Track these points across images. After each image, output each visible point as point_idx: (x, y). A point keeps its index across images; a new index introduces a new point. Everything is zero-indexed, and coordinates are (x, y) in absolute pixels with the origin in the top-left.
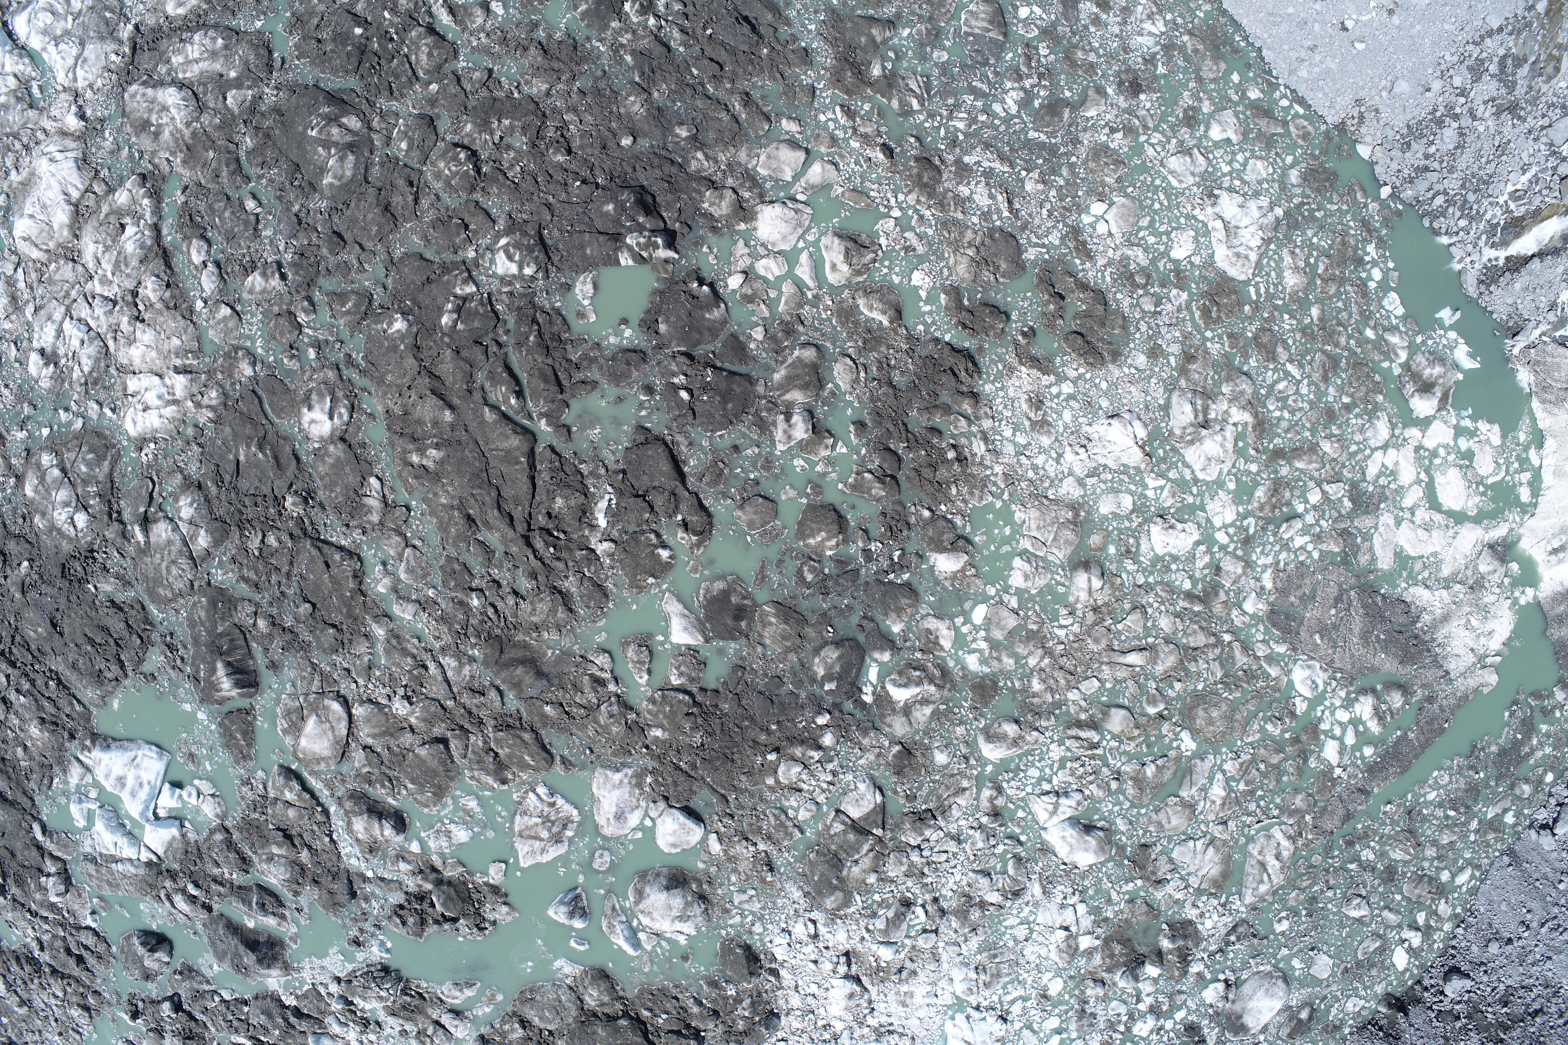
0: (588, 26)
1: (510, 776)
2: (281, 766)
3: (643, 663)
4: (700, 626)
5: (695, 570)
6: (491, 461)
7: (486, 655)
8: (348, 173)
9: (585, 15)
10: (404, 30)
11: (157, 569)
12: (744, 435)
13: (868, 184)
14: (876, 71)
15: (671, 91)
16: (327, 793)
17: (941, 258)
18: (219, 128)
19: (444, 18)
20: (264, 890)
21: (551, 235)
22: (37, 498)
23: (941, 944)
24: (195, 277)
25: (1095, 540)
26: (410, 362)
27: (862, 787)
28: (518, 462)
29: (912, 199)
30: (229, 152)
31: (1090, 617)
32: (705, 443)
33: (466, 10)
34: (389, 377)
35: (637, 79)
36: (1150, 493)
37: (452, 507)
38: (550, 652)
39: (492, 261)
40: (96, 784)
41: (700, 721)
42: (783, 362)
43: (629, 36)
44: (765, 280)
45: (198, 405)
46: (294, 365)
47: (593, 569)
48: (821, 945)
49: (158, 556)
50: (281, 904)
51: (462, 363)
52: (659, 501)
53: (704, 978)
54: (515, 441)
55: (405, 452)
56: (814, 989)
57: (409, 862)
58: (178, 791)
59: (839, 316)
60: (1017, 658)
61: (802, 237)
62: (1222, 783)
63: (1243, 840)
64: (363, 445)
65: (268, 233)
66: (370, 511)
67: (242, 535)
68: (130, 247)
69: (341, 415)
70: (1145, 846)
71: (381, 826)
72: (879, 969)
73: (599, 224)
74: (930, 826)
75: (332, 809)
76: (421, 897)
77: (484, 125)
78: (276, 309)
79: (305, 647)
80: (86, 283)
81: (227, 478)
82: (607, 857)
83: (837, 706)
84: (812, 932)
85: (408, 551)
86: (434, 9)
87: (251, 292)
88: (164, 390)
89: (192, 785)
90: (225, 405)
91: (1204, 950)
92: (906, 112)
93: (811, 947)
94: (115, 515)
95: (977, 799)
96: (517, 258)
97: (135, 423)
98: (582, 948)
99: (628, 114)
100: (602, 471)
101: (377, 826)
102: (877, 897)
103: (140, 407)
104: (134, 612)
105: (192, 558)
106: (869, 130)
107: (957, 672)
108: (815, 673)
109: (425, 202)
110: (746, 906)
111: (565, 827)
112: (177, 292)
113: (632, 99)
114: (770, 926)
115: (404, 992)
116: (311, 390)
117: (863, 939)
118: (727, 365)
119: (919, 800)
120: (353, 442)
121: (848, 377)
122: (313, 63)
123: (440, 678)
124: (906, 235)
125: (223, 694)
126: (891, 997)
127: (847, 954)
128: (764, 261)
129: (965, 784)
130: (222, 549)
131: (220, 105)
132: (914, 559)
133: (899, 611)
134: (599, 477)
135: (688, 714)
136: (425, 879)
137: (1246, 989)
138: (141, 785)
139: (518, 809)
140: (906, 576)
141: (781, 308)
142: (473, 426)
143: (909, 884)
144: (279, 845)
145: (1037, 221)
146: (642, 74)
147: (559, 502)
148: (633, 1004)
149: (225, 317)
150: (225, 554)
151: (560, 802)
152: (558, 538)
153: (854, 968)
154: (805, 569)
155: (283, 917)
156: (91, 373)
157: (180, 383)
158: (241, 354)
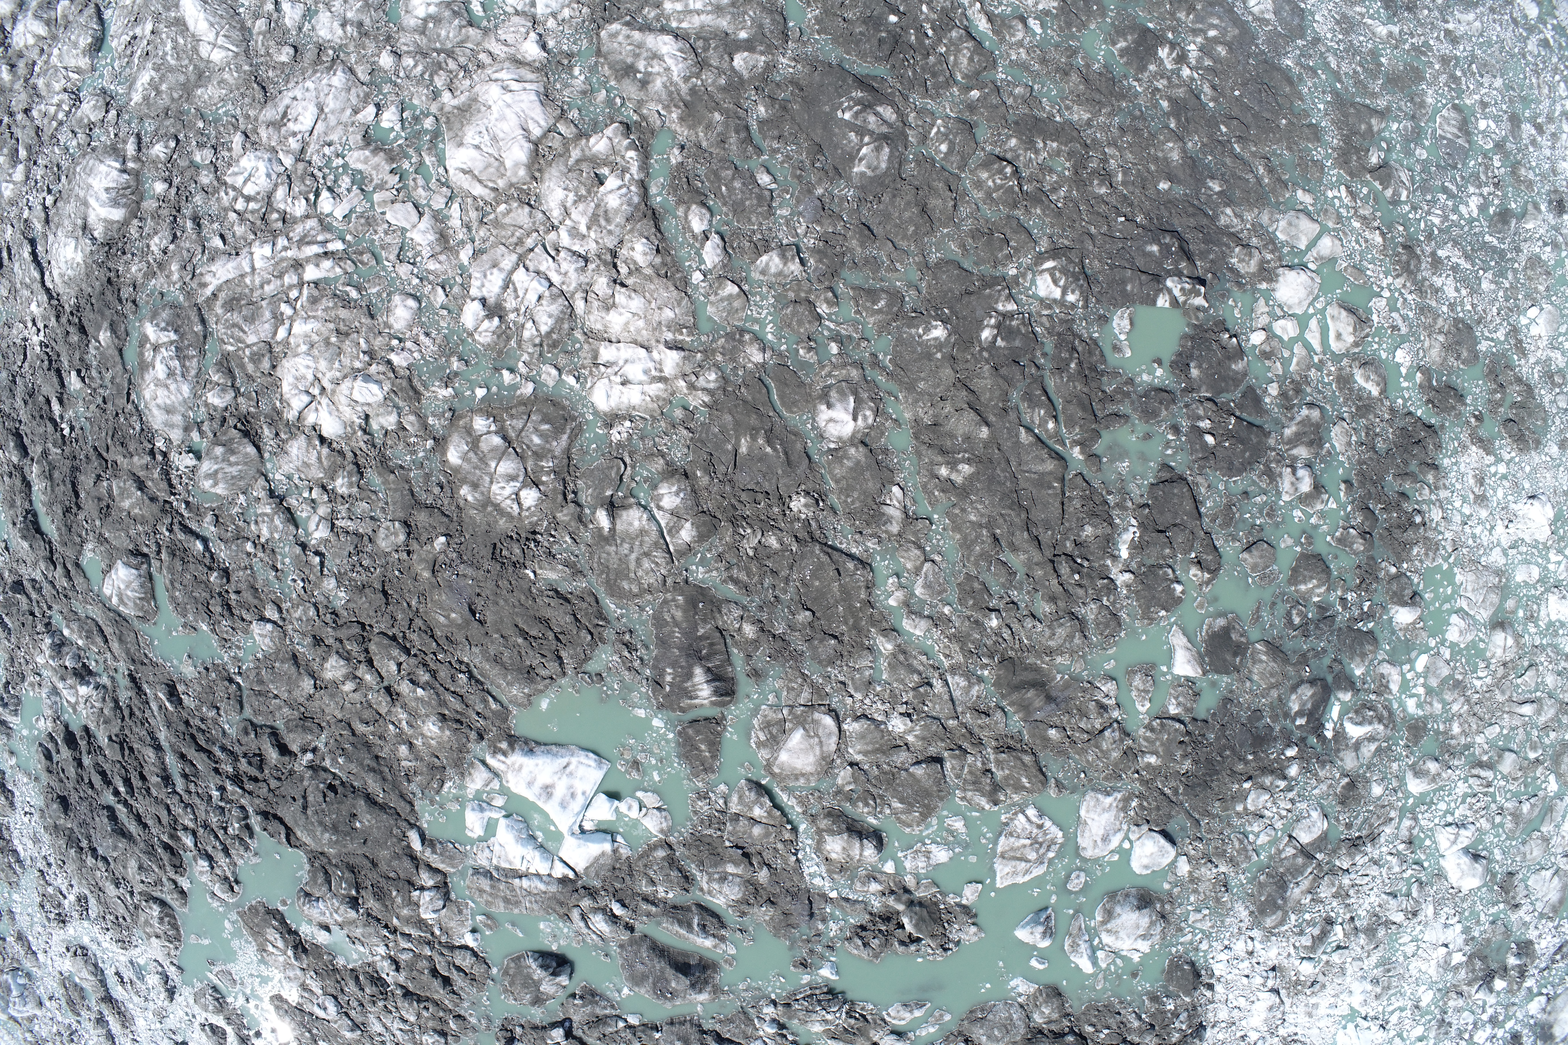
0: (1126, 64)
1: (1002, 798)
2: (749, 780)
3: (1146, 691)
4: (1200, 659)
5: (1201, 606)
6: (1021, 482)
7: (999, 677)
8: (884, 165)
9: (1123, 52)
10: (941, 29)
11: (624, 560)
12: (1254, 482)
13: (1365, 263)
14: (1374, 160)
15: (1203, 145)
16: (799, 809)
17: (1418, 340)
18: (724, 89)
19: (982, 25)
20: (704, 909)
21: (1093, 265)
22: (466, 466)
23: (1349, 960)
24: (692, 246)
25: (1510, 604)
26: (947, 373)
27: (1315, 815)
28: (1051, 487)
29: (1399, 282)
30: (739, 118)
31: (1501, 671)
32: (1221, 487)
33: (1003, 21)
34: (922, 385)
35: (1172, 126)
36: (1552, 567)
37: (981, 526)
38: (1059, 677)
39: (1033, 282)
40: (504, 791)
41: (1189, 749)
42: (1292, 419)
43: (1165, 82)
44: (1280, 339)
45: (692, 387)
46: (812, 358)
47: (1112, 598)
48: (1254, 960)
49: (626, 546)
50: (723, 926)
51: (1001, 381)
52: (1180, 538)
53: (1148, 993)
54: (1050, 465)
55: (933, 464)
56: (1242, 1003)
57: (880, 883)
58: (616, 802)
59: (1338, 382)
60: (1445, 703)
61: (1311, 304)
64: (886, 451)
65: (785, 212)
66: (889, 520)
67: (736, 532)
68: (613, 202)
69: (865, 418)
71: (862, 845)
72: (1297, 982)
73: (1140, 262)
74: (1360, 852)
75: (802, 827)
76: (888, 917)
77: (1030, 145)
78: (791, 295)
79: (797, 657)
80: (548, 231)
81: (722, 469)
82: (1083, 878)
83: (1303, 740)
84: (1250, 948)
85: (927, 565)
86: (969, 12)
87: (763, 272)
88: (651, 365)
89: (633, 797)
90: (724, 390)
92: (1395, 202)
93: (1246, 963)
94: (571, 496)
96: (1062, 283)
97: (608, 396)
98: (1041, 967)
99: (1166, 159)
100: (1129, 504)
101: (858, 845)
102: (1307, 916)
103: (618, 379)
104: (584, 605)
105: (669, 552)
106: (1366, 212)
107: (1399, 713)
108: (1290, 709)
109: (964, 211)
110: (1198, 925)
111: (1049, 848)
112: (669, 259)
113: (1171, 145)
114: (1214, 944)
115: (849, 1015)
116: (830, 387)
117: (1289, 955)
118: (1244, 415)
119: (1355, 828)
120: (874, 446)
121: (1344, 440)
122: (835, 40)
123: (946, 697)
124: (1393, 314)
125: (696, 701)
126: (1301, 1009)
127: (1273, 969)
128: (1281, 322)
129: (1393, 814)
130: (706, 545)
131: (725, 65)
132: (1379, 610)
133: (1363, 656)
134: (1125, 509)
135: (1181, 742)
136: (898, 900)
138: (573, 795)
139: (1003, 829)
140: (1370, 625)
141: (1293, 368)
142: (1007, 445)
143: (1335, 904)
144: (736, 864)
145: (1489, 318)
146: (1178, 121)
147: (1088, 530)
148: (1078, 1020)
149: (730, 295)
150: (709, 550)
151: (1048, 823)
152: (1081, 565)
153: (1278, 981)
154: (1294, 612)
155: (722, 939)
156: (549, 334)
157: (671, 360)
158: (747, 337)
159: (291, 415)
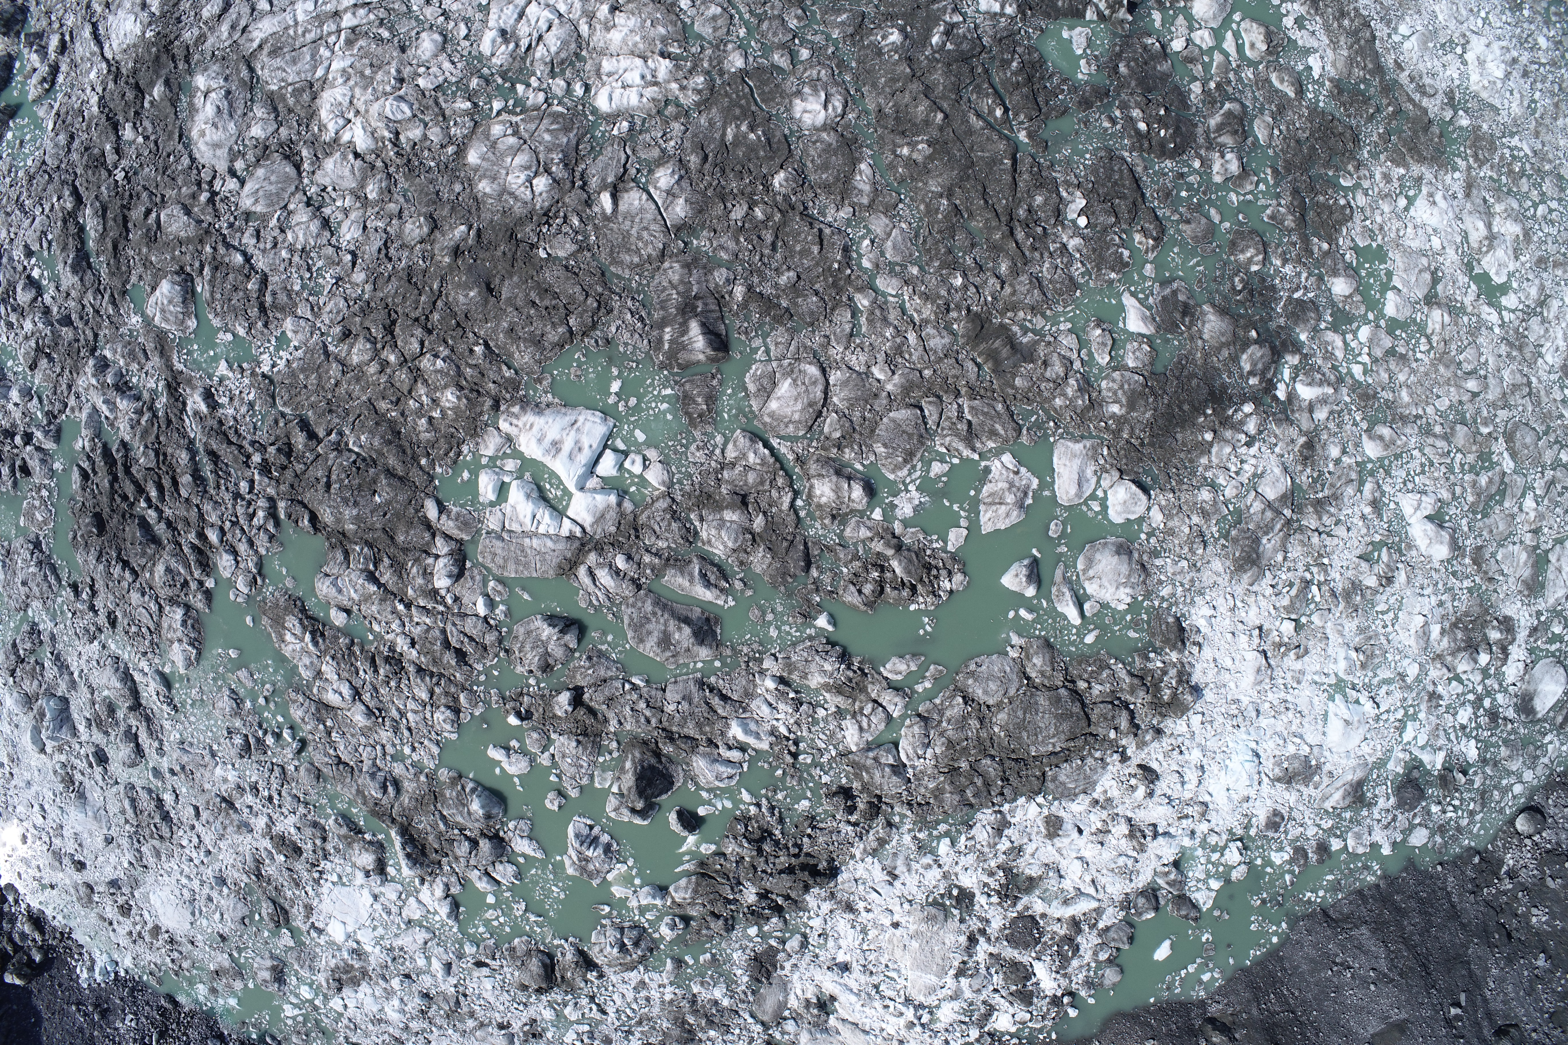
1: (979, 444)
2: (744, 430)
3: (1105, 345)
4: (1152, 318)
6: (976, 161)
7: (967, 330)
11: (625, 235)
16: (791, 457)
20: (705, 560)
22: (484, 164)
23: (1330, 624)
27: (1276, 471)
28: (1003, 163)
31: (1442, 347)
32: (1157, 168)
34: (883, 80)
37: (941, 195)
41: (1151, 401)
42: (1217, 112)
44: (1200, 48)
45: (683, 88)
47: (1064, 260)
48: (1236, 619)
49: (628, 223)
50: (724, 576)
51: (952, 77)
54: (1000, 146)
55: (896, 146)
56: (1229, 663)
57: (869, 529)
58: (621, 457)
60: (1391, 373)
66: (860, 193)
67: (724, 207)
69: (834, 108)
71: (850, 488)
72: (1280, 643)
74: (1326, 512)
76: (879, 565)
78: (768, 13)
81: (710, 155)
83: (1258, 398)
84: (1231, 606)
85: (896, 230)
88: (647, 71)
90: (712, 90)
93: (1229, 621)
94: (578, 183)
97: (610, 100)
100: (1075, 181)
101: (846, 486)
102: (1283, 575)
103: (619, 85)
105: (666, 226)
107: (1347, 378)
108: (1243, 368)
110: (1177, 577)
111: (1026, 494)
114: (1194, 598)
115: (847, 667)
116: (803, 85)
117: (1270, 615)
118: (1173, 108)
120: (844, 132)
121: (1267, 131)
123: (920, 348)
125: (692, 356)
126: (1289, 673)
127: (1259, 628)
128: (1199, 32)
129: (1353, 476)
130: (699, 219)
133: (1306, 322)
134: (1070, 184)
135: (1142, 393)
136: (887, 545)
138: (580, 449)
140: (1310, 295)
141: (1214, 70)
142: (960, 128)
144: (733, 511)
147: (1039, 199)
149: (714, 15)
151: (1023, 470)
152: (1036, 231)
153: (1264, 642)
154: (1237, 279)
155: (723, 590)
156: (557, 53)
157: (664, 67)
158: (730, 46)
159: (327, 137)
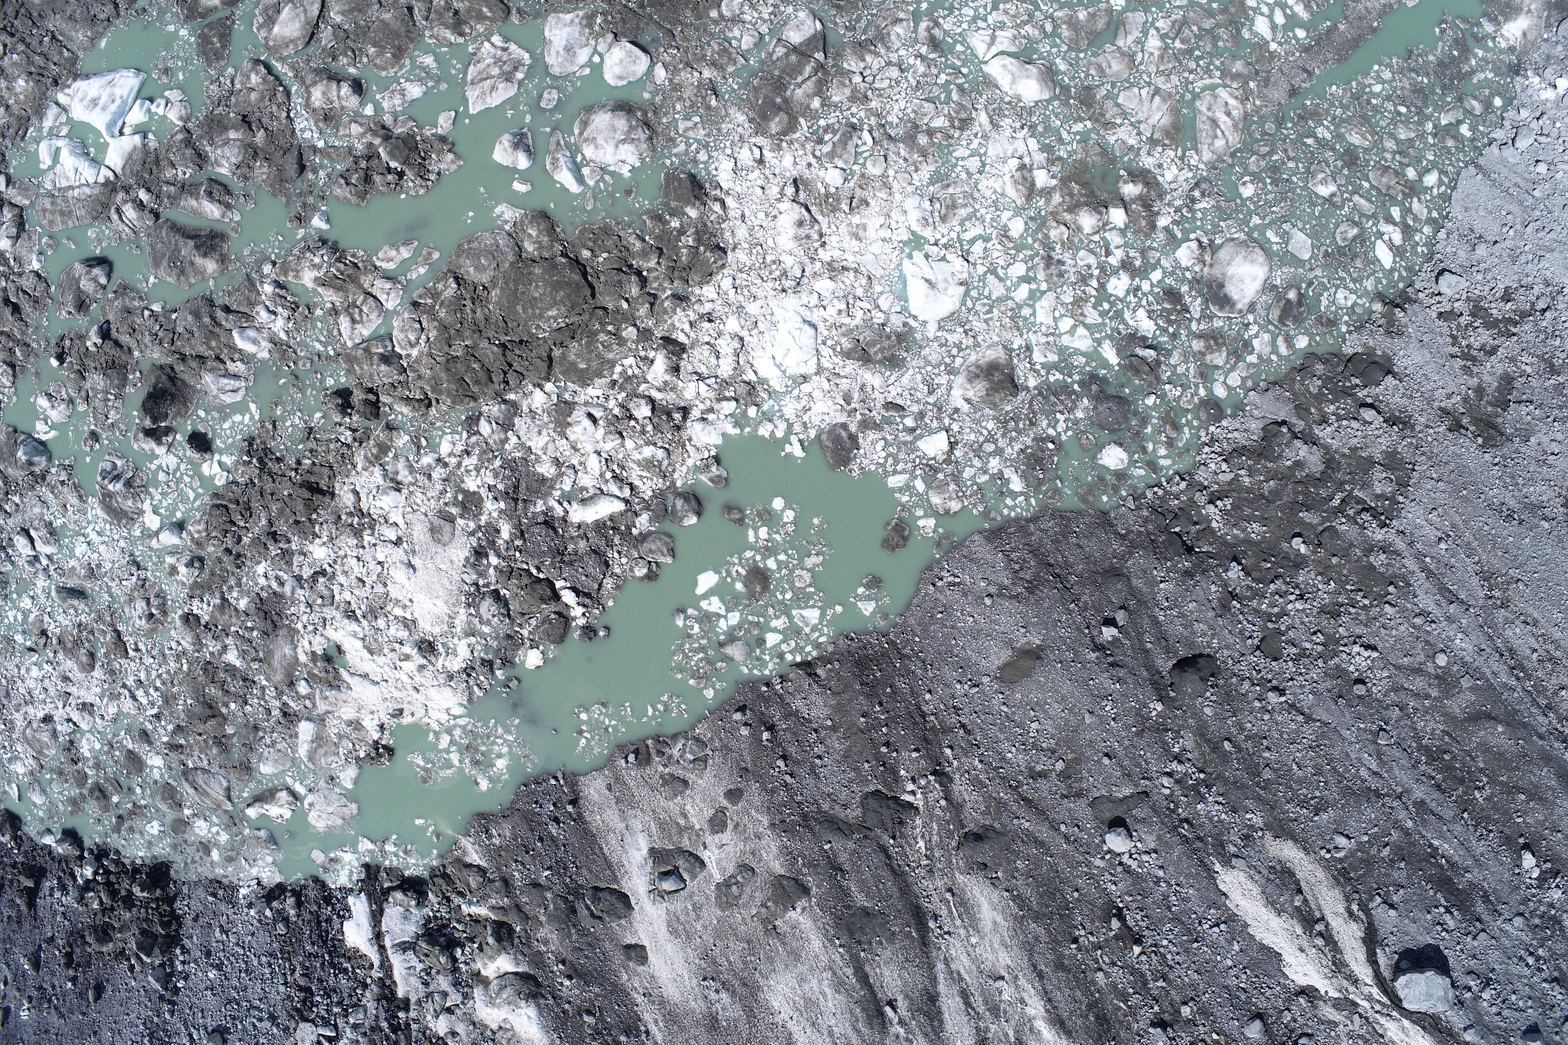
1: (467, 30)
2: (251, 59)
16: (291, 74)
20: (214, 181)
23: (891, 172)
48: (767, 171)
50: (228, 193)
53: (647, 212)
56: (761, 218)
57: (361, 125)
58: (149, 104)
62: (1157, 37)
63: (1188, 96)
70: (1088, 88)
71: (339, 88)
72: (828, 195)
74: (870, 51)
75: (294, 88)
76: (369, 154)
82: (555, 95)
84: (758, 156)
91: (1169, 205)
93: (757, 173)
95: (915, 31)
102: (822, 122)
111: (516, 69)
115: (339, 260)
117: (810, 165)
119: (859, 31)
126: (843, 228)
127: (794, 180)
129: (902, 15)
137: (1223, 254)
138: (113, 101)
139: (471, 59)
143: (854, 108)
144: (237, 130)
148: (573, 246)
151: (513, 47)
153: (802, 196)
155: (228, 206)
